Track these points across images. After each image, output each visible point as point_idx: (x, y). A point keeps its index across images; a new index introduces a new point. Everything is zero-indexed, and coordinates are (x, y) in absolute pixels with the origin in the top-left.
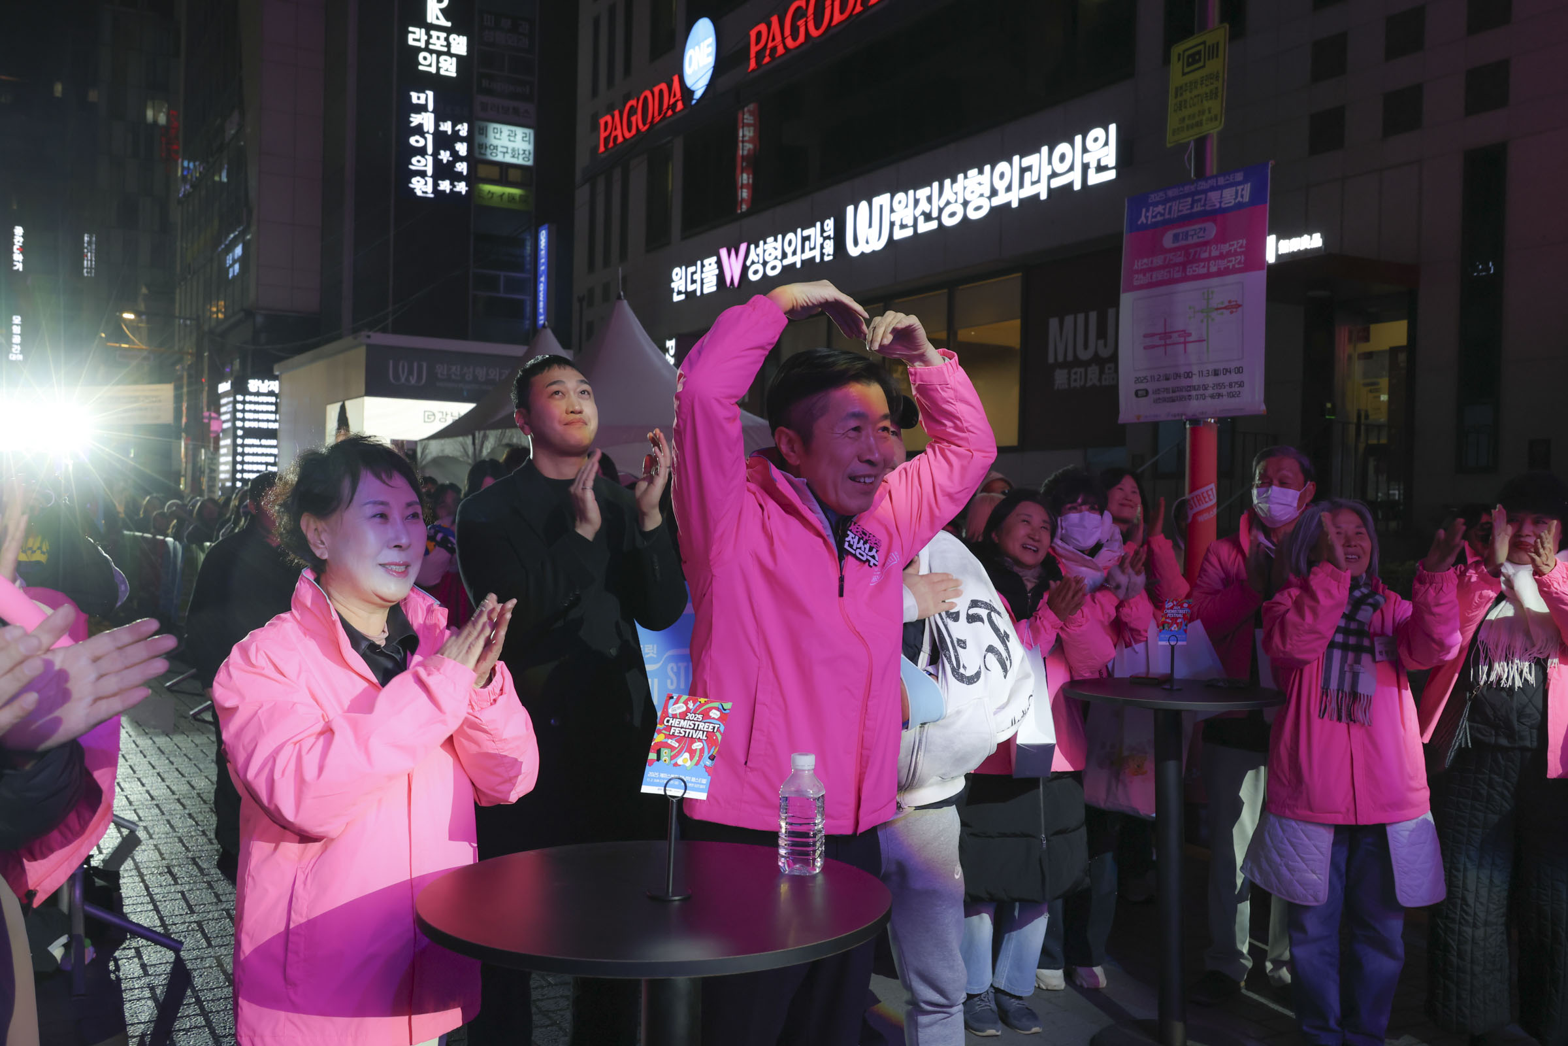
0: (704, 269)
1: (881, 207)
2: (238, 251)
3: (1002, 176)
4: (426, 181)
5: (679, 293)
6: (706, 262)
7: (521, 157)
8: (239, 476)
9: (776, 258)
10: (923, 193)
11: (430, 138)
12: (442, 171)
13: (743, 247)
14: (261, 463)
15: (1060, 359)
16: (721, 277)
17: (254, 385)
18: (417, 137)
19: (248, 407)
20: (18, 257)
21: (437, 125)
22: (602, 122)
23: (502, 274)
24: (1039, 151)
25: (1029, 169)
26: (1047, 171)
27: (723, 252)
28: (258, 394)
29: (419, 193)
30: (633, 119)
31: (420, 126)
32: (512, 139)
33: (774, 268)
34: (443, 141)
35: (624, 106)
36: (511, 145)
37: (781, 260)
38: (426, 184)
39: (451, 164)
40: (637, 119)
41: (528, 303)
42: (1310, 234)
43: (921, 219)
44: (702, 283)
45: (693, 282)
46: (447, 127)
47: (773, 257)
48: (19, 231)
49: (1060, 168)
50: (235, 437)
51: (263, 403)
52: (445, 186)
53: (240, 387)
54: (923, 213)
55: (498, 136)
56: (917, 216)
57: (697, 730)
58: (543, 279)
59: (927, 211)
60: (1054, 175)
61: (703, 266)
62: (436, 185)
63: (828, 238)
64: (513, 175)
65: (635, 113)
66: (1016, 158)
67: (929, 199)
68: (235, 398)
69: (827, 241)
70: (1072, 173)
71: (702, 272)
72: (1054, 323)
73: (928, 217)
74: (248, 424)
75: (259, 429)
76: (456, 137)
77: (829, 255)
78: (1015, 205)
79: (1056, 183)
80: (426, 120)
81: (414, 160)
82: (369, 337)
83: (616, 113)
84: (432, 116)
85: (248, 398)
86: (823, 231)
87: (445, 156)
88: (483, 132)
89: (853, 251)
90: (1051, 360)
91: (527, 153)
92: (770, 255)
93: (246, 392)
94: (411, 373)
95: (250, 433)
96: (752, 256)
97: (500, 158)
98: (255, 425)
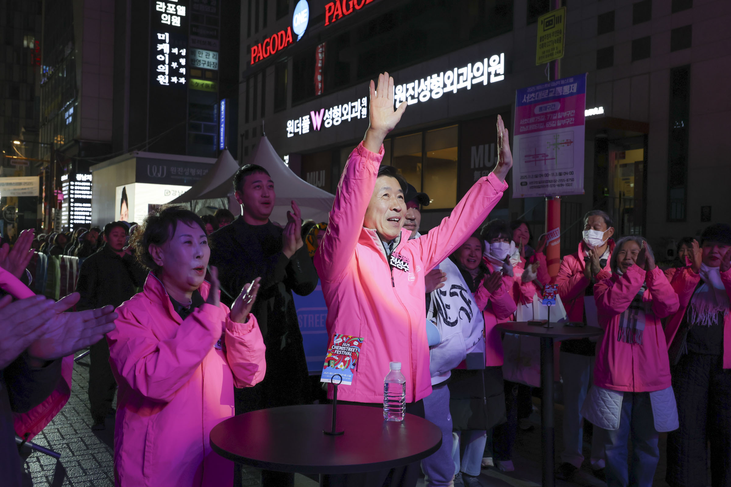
0: (303, 122)
2: (71, 111)
3: (449, 78)
4: (165, 77)
5: (291, 133)
6: (304, 118)
7: (212, 66)
8: (72, 221)
9: (338, 116)
10: (410, 86)
11: (167, 56)
12: (173, 72)
13: (322, 111)
14: (83, 215)
15: (477, 166)
16: (311, 125)
17: (79, 177)
18: (161, 56)
19: (76, 188)
21: (170, 50)
22: (253, 49)
23: (203, 123)
24: (467, 66)
25: (462, 74)
26: (470, 76)
27: (312, 113)
28: (81, 181)
29: (162, 83)
30: (268, 48)
31: (162, 50)
32: (208, 57)
33: (337, 121)
34: (173, 58)
35: (264, 42)
36: (207, 60)
37: (341, 117)
38: (165, 79)
39: (178, 69)
40: (270, 48)
41: (215, 137)
42: (598, 107)
43: (409, 98)
44: (302, 128)
45: (298, 127)
46: (175, 51)
47: (337, 116)
49: (477, 74)
50: (70, 202)
51: (83, 186)
52: (174, 79)
53: (72, 178)
54: (411, 95)
55: (201, 55)
56: (407, 96)
57: (347, 351)
58: (223, 126)
59: (413, 94)
60: (474, 77)
61: (302, 120)
62: (170, 79)
63: (364, 107)
64: (208, 74)
65: (269, 45)
66: (456, 69)
67: (413, 89)
68: (70, 183)
69: (364, 108)
70: (483, 76)
71: (302, 123)
72: (474, 149)
73: (413, 97)
74: (76, 196)
75: (82, 198)
76: (180, 56)
77: (364, 115)
78: (455, 92)
79: (475, 81)
80: (165, 47)
81: (159, 67)
82: (139, 154)
83: (260, 45)
84: (168, 45)
85: (76, 183)
86: (361, 103)
87: (174, 65)
88: (194, 53)
90: (472, 167)
91: (215, 64)
92: (335, 115)
93: (75, 180)
94: (158, 171)
95: (77, 200)
96: (327, 115)
97: (201, 66)
98: (80, 196)
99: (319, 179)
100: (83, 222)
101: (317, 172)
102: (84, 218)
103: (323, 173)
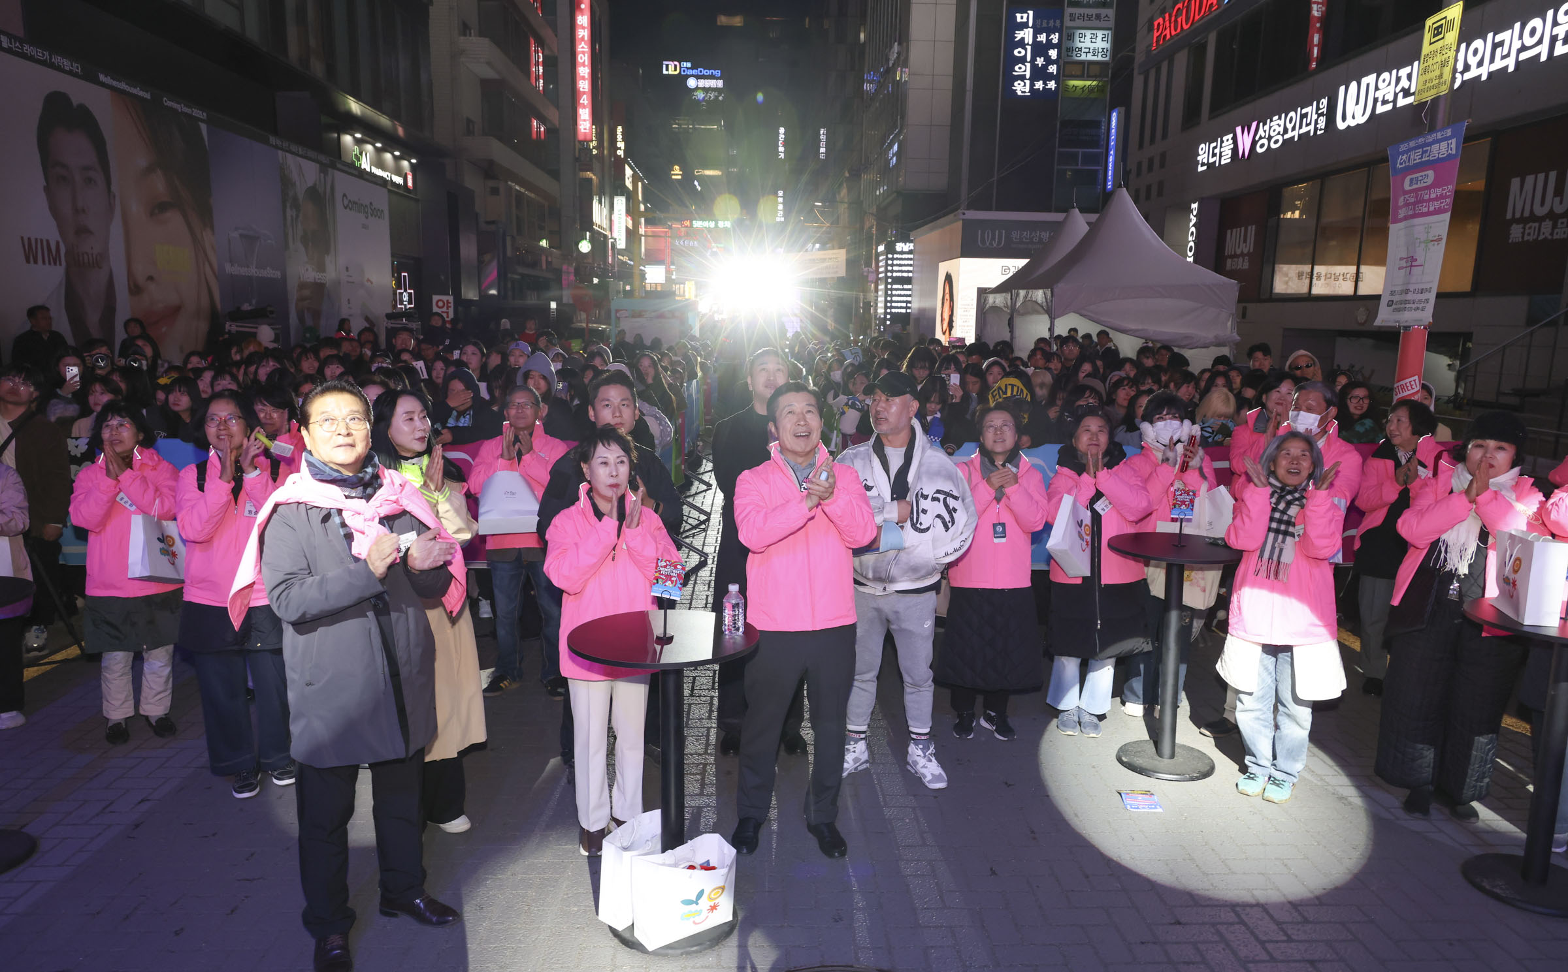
0: (1223, 145)
1: (1368, 85)
2: (895, 148)
3: (1476, 52)
4: (1025, 83)
5: (1203, 164)
6: (1225, 138)
7: (1100, 54)
8: (889, 311)
9: (1279, 133)
10: (1404, 72)
11: (1029, 48)
12: (1039, 73)
13: (1254, 125)
14: (903, 302)
15: (1518, 215)
16: (1235, 150)
17: (900, 246)
18: (1020, 49)
19: (895, 262)
20: (781, 149)
21: (1035, 37)
22: (1156, 24)
23: (1081, 151)
24: (1512, 27)
25: (1501, 44)
26: (1517, 45)
27: (1239, 130)
28: (902, 253)
29: (1019, 93)
30: (1179, 20)
31: (1023, 39)
32: (1094, 40)
33: (1276, 142)
34: (1040, 49)
35: (1174, 8)
36: (1092, 46)
37: (1283, 135)
38: (1025, 85)
39: (1045, 67)
40: (1182, 19)
41: (1101, 171)
43: (1401, 95)
44: (1221, 156)
45: (1214, 155)
46: (1042, 38)
47: (1276, 132)
48: (782, 130)
49: (1529, 41)
50: (887, 283)
51: (905, 259)
52: (1039, 85)
53: (891, 249)
54: (1403, 90)
55: (1082, 40)
56: (1397, 92)
58: (1112, 152)
59: (1407, 87)
60: (1523, 48)
61: (1222, 142)
62: (1032, 85)
63: (1322, 114)
64: (1095, 70)
65: (1181, 15)
66: (1490, 36)
67: (1409, 77)
68: (887, 256)
69: (1321, 118)
70: (1540, 46)
71: (1221, 147)
72: (1515, 182)
73: (1406, 93)
74: (895, 274)
75: (902, 277)
76: (1049, 45)
77: (1321, 130)
78: (1484, 78)
79: (1524, 56)
80: (1027, 35)
81: (1016, 68)
82: (964, 214)
83: (1167, 15)
84: (1031, 30)
85: (895, 256)
86: (1318, 108)
87: (1040, 61)
88: (1071, 37)
89: (1341, 125)
90: (1509, 216)
91: (1105, 50)
92: (1274, 131)
93: (894, 252)
94: (993, 238)
95: (898, 280)
96: (1261, 132)
97: (1083, 57)
98: (899, 274)
99: (1245, 241)
100: (903, 311)
101: (1243, 229)
102: (904, 305)
103: (1252, 229)
